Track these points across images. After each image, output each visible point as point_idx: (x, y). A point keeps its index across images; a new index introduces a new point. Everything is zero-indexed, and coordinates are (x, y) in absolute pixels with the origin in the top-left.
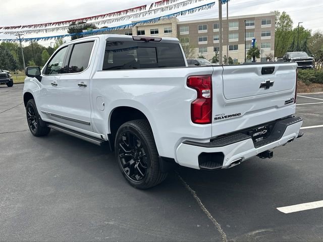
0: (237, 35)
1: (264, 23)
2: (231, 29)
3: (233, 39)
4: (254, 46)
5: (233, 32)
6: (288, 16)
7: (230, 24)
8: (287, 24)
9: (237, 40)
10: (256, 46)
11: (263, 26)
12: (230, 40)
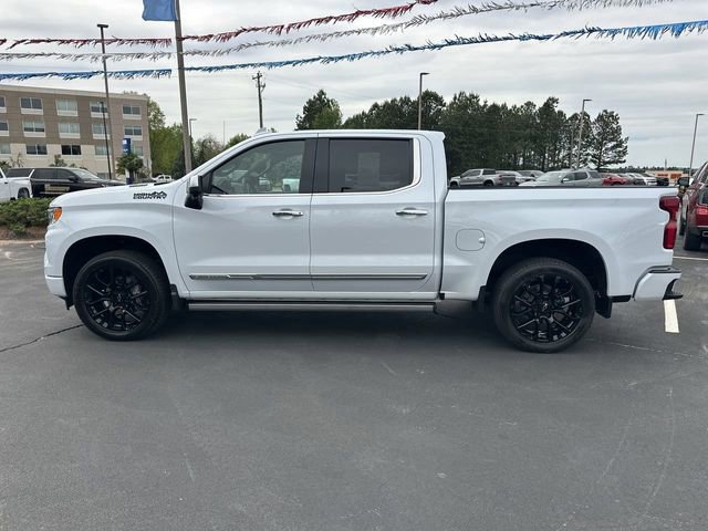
0: (77, 127)
1: (127, 110)
2: (61, 113)
3: (70, 134)
4: (129, 152)
5: (65, 120)
6: (154, 104)
7: (59, 104)
8: (155, 117)
9: (77, 136)
10: (134, 150)
11: (126, 117)
12: (63, 135)
